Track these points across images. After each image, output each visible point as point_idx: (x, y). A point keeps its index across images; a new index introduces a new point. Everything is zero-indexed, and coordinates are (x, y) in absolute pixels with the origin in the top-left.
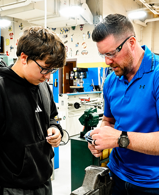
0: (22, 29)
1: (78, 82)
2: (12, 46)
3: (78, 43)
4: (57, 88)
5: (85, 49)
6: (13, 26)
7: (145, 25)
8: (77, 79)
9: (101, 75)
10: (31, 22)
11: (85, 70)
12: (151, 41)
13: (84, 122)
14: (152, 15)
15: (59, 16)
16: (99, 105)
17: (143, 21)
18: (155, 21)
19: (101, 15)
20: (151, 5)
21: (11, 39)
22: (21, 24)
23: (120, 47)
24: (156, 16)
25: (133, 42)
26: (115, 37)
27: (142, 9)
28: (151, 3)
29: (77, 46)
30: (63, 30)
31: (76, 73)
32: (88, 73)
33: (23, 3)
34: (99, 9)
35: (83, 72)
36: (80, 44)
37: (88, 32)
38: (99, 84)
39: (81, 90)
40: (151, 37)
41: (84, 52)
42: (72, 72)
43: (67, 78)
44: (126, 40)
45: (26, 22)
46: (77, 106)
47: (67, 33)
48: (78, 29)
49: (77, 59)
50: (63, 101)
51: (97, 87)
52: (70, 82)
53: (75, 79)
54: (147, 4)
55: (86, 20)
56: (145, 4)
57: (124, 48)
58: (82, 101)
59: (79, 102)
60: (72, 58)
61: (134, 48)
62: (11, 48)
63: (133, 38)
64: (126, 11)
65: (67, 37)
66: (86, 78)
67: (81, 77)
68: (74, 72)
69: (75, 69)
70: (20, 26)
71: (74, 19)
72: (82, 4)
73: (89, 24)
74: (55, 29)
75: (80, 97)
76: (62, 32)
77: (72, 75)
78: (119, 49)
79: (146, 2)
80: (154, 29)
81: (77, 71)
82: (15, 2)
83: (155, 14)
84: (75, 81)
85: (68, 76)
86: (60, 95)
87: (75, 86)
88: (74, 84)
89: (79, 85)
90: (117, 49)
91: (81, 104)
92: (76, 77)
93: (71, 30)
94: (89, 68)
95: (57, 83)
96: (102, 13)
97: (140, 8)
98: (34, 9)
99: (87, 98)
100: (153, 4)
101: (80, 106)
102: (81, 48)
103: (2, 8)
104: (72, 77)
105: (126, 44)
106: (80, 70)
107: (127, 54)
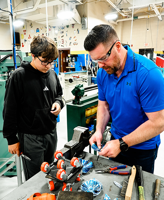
0: (32, 27)
1: (72, 64)
2: (26, 40)
3: (71, 37)
4: (57, 68)
5: (75, 41)
6: (25, 25)
7: (117, 24)
8: (71, 62)
9: (87, 59)
10: (38, 23)
11: (76, 56)
12: (120, 35)
13: (75, 94)
14: (121, 17)
15: (57, 18)
16: (85, 80)
17: (115, 21)
18: (124, 21)
19: (87, 17)
20: (121, 10)
21: (25, 34)
22: (31, 23)
23: (110, 52)
24: (124, 17)
25: (119, 45)
26: (104, 45)
27: (114, 12)
28: (121, 8)
29: (70, 39)
30: (60, 28)
31: (70, 58)
32: (78, 58)
33: (31, 9)
34: (85, 13)
35: (75, 57)
36: (72, 38)
37: (78, 29)
38: (86, 66)
39: (73, 70)
40: (120, 32)
41: (75, 43)
42: (67, 57)
43: (64, 61)
44: (113, 46)
45: (34, 22)
46: (71, 81)
47: (63, 30)
48: (71, 27)
49: (70, 48)
50: (61, 78)
51: (84, 68)
52: (66, 64)
53: (69, 62)
54: (118, 9)
55: (76, 21)
56: (117, 9)
57: (113, 52)
58: (74, 78)
59: (72, 78)
60: (67, 47)
61: (120, 50)
62: (25, 41)
63: (119, 42)
64: (104, 14)
65: (63, 33)
66: (77, 61)
67: (73, 61)
68: (69, 57)
69: (69, 55)
70: (30, 25)
71: (68, 20)
72: (73, 9)
73: (78, 23)
74: (55, 27)
75: (72, 75)
76: (59, 29)
77: (67, 59)
78: (109, 54)
79: (117, 8)
80: (123, 26)
81: (71, 57)
82: (26, 9)
83: (123, 16)
84: (69, 63)
85: (65, 60)
86: (59, 74)
87: (70, 66)
88: (69, 66)
89: (72, 66)
90: (107, 54)
91: (73, 79)
92: (70, 61)
93: (66, 28)
94: (79, 55)
95: (57, 65)
96: (87, 15)
97: (113, 11)
98: (39, 13)
99: (77, 76)
100: (122, 9)
101: (73, 81)
102: (73, 40)
103: (17, 13)
104: (68, 61)
105: (114, 48)
106: (73, 56)
107: (115, 57)
